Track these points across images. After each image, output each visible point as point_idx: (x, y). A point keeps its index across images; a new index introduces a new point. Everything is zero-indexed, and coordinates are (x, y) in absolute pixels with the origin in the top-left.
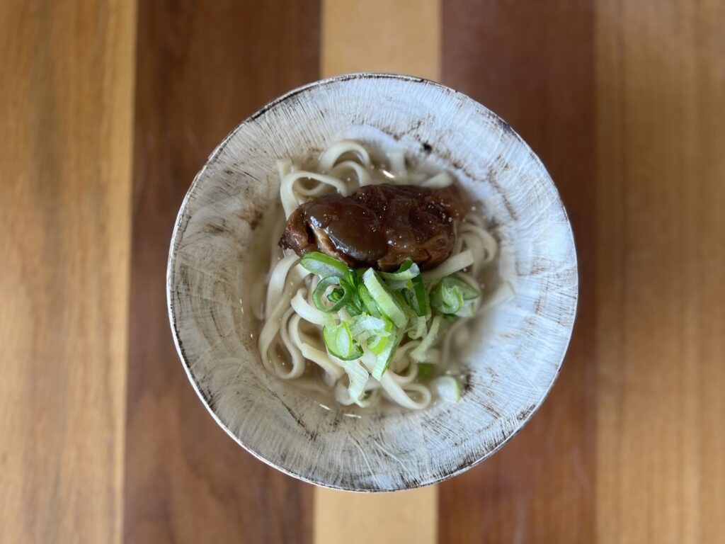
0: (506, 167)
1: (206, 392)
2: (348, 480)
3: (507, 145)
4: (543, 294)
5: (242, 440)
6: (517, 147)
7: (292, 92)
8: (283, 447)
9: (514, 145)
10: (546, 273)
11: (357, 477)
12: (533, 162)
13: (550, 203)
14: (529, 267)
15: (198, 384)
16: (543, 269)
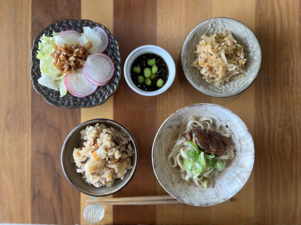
0: (245, 140)
1: (154, 164)
2: (178, 197)
3: (247, 135)
4: (241, 173)
5: (158, 178)
6: (249, 137)
7: (201, 104)
8: (166, 183)
9: (249, 136)
10: (243, 169)
11: (180, 197)
12: (251, 142)
13: (251, 153)
14: (240, 165)
15: (153, 161)
16: (243, 167)
